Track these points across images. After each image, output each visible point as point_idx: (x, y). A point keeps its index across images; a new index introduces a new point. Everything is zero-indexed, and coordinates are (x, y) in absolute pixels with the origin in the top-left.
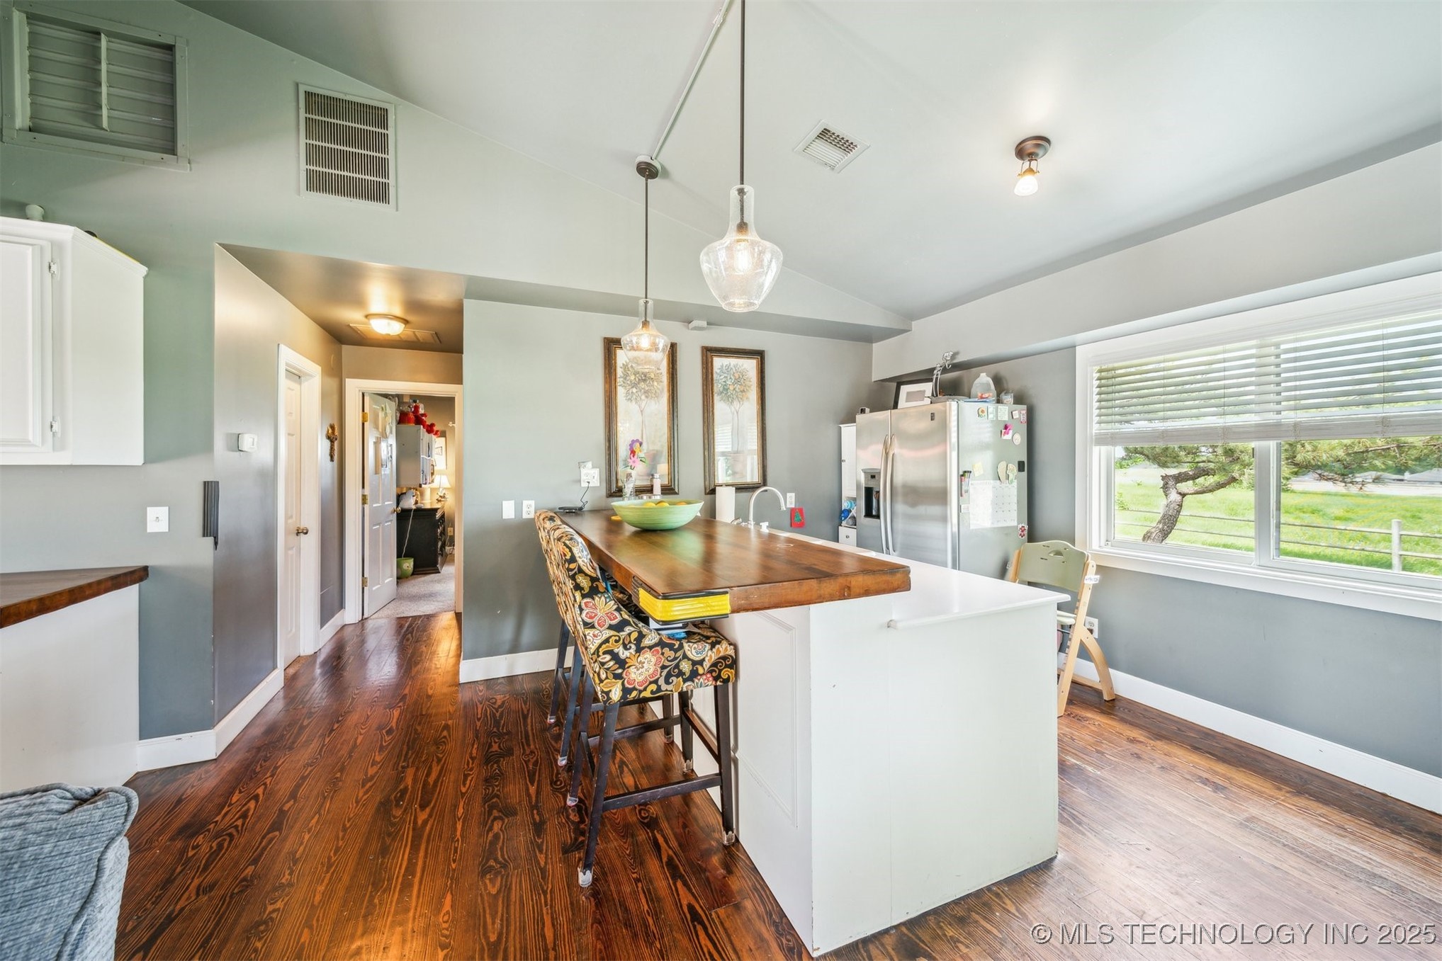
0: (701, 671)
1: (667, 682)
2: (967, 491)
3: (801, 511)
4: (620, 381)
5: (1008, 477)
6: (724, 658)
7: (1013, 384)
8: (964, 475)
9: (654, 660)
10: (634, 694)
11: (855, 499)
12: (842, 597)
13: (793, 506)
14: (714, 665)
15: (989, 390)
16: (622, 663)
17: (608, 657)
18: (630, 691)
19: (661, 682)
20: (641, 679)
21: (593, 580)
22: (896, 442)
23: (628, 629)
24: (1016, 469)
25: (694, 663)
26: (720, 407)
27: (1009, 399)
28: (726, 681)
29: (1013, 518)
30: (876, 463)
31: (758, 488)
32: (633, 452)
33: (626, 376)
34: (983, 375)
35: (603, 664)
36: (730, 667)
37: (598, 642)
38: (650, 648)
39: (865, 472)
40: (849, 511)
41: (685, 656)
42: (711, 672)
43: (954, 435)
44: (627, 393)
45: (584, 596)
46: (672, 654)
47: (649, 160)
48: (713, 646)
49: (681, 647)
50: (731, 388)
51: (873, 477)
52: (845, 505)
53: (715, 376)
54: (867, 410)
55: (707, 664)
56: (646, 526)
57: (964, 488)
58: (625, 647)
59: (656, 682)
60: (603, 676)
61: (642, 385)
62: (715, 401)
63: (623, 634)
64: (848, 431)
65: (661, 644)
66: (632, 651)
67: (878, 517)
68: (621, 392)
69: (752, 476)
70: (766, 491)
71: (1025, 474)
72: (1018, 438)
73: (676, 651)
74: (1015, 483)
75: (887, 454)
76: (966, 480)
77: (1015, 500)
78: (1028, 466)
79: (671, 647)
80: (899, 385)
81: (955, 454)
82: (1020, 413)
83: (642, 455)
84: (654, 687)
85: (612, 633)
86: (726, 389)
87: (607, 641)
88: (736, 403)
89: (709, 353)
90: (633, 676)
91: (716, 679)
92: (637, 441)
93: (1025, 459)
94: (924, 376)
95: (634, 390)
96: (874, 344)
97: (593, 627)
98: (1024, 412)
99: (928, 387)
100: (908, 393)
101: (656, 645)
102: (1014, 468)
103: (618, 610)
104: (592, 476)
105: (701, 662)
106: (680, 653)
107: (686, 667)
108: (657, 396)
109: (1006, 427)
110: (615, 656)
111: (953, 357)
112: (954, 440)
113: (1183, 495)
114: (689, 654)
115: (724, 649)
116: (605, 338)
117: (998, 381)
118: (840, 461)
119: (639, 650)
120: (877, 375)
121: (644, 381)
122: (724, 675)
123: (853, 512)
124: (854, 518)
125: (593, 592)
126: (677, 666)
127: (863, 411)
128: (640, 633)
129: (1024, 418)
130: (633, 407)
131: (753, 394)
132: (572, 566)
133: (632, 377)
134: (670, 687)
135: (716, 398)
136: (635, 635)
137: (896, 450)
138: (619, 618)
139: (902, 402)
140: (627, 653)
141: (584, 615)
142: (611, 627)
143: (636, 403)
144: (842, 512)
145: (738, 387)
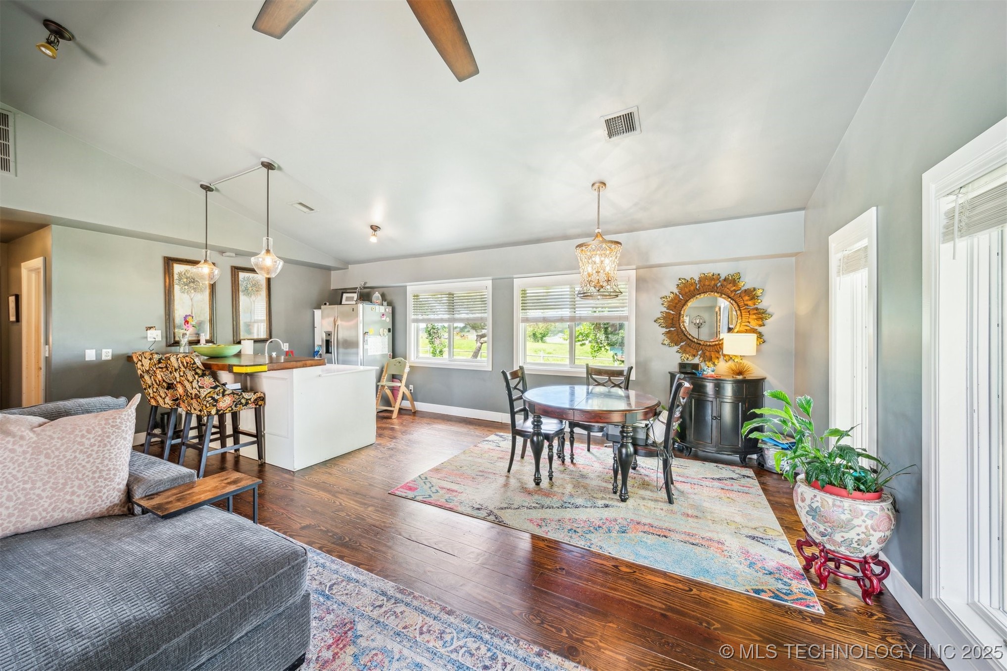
0: (250, 402)
1: (236, 407)
2: (367, 340)
3: (292, 352)
4: (176, 282)
5: (384, 335)
6: (260, 397)
7: (389, 298)
8: (365, 333)
9: (230, 399)
10: (222, 411)
11: (321, 346)
12: (303, 367)
13: (288, 350)
14: (256, 400)
15: (379, 299)
16: (216, 401)
17: (210, 399)
18: (220, 411)
19: (233, 407)
20: (224, 406)
21: (203, 371)
22: (339, 319)
23: (219, 388)
24: (387, 331)
25: (247, 400)
26: (243, 299)
27: (385, 303)
28: (260, 406)
29: (386, 350)
30: (330, 328)
31: (267, 341)
32: (187, 322)
33: (180, 279)
34: (377, 293)
35: (208, 401)
36: (262, 400)
37: (205, 393)
38: (228, 395)
39: (326, 333)
40: (318, 352)
41: (243, 397)
42: (254, 402)
43: (361, 317)
44: (181, 289)
45: (199, 377)
46: (238, 397)
47: (209, 185)
48: (255, 393)
49: (241, 394)
50: (250, 289)
51: (329, 335)
52: (316, 349)
53: (240, 282)
54: (328, 304)
55: (252, 400)
56: (212, 356)
57: (365, 339)
58: (218, 395)
59: (231, 407)
60: (208, 405)
61: (192, 285)
62: (240, 296)
63: (216, 390)
64: (318, 313)
65: (233, 393)
66: (221, 396)
67: (331, 353)
68: (177, 288)
69: (263, 335)
70: (271, 342)
71: (391, 333)
72: (388, 319)
73: (239, 396)
74: (387, 337)
75: (335, 324)
76: (366, 336)
77: (387, 343)
78: (393, 330)
79: (237, 394)
80: (343, 293)
81: (361, 325)
82: (389, 309)
83: (194, 323)
84: (230, 409)
85: (212, 390)
86: (246, 289)
87: (210, 393)
88: (253, 297)
89: (236, 270)
90: (221, 405)
91: (256, 405)
92: (190, 315)
93: (391, 327)
94: (352, 290)
95: (186, 287)
96: (332, 272)
97: (204, 388)
98: (391, 309)
99: (355, 296)
100: (347, 298)
101: (231, 394)
102: (386, 331)
103: (214, 381)
104: (156, 336)
105: (250, 399)
106: (241, 397)
107: (243, 401)
108: (202, 291)
109: (383, 315)
110: (213, 398)
111: (365, 283)
112: (361, 318)
113: (482, 343)
114: (245, 396)
115: (259, 395)
116: (165, 257)
117: (383, 296)
118: (314, 327)
119: (223, 396)
120: (333, 287)
121: (193, 282)
122: (259, 403)
123: (320, 352)
124: (321, 355)
125: (203, 375)
126: (240, 401)
127: (325, 304)
128: (224, 389)
129: (391, 312)
130: (185, 296)
131: (264, 293)
132: (194, 366)
133: (185, 280)
134: (237, 409)
135: (240, 293)
136: (222, 390)
137: (339, 322)
138: (215, 384)
139: (344, 302)
140: (218, 397)
141: (199, 384)
142: (211, 388)
143: (188, 294)
144: (315, 352)
145: (254, 288)
